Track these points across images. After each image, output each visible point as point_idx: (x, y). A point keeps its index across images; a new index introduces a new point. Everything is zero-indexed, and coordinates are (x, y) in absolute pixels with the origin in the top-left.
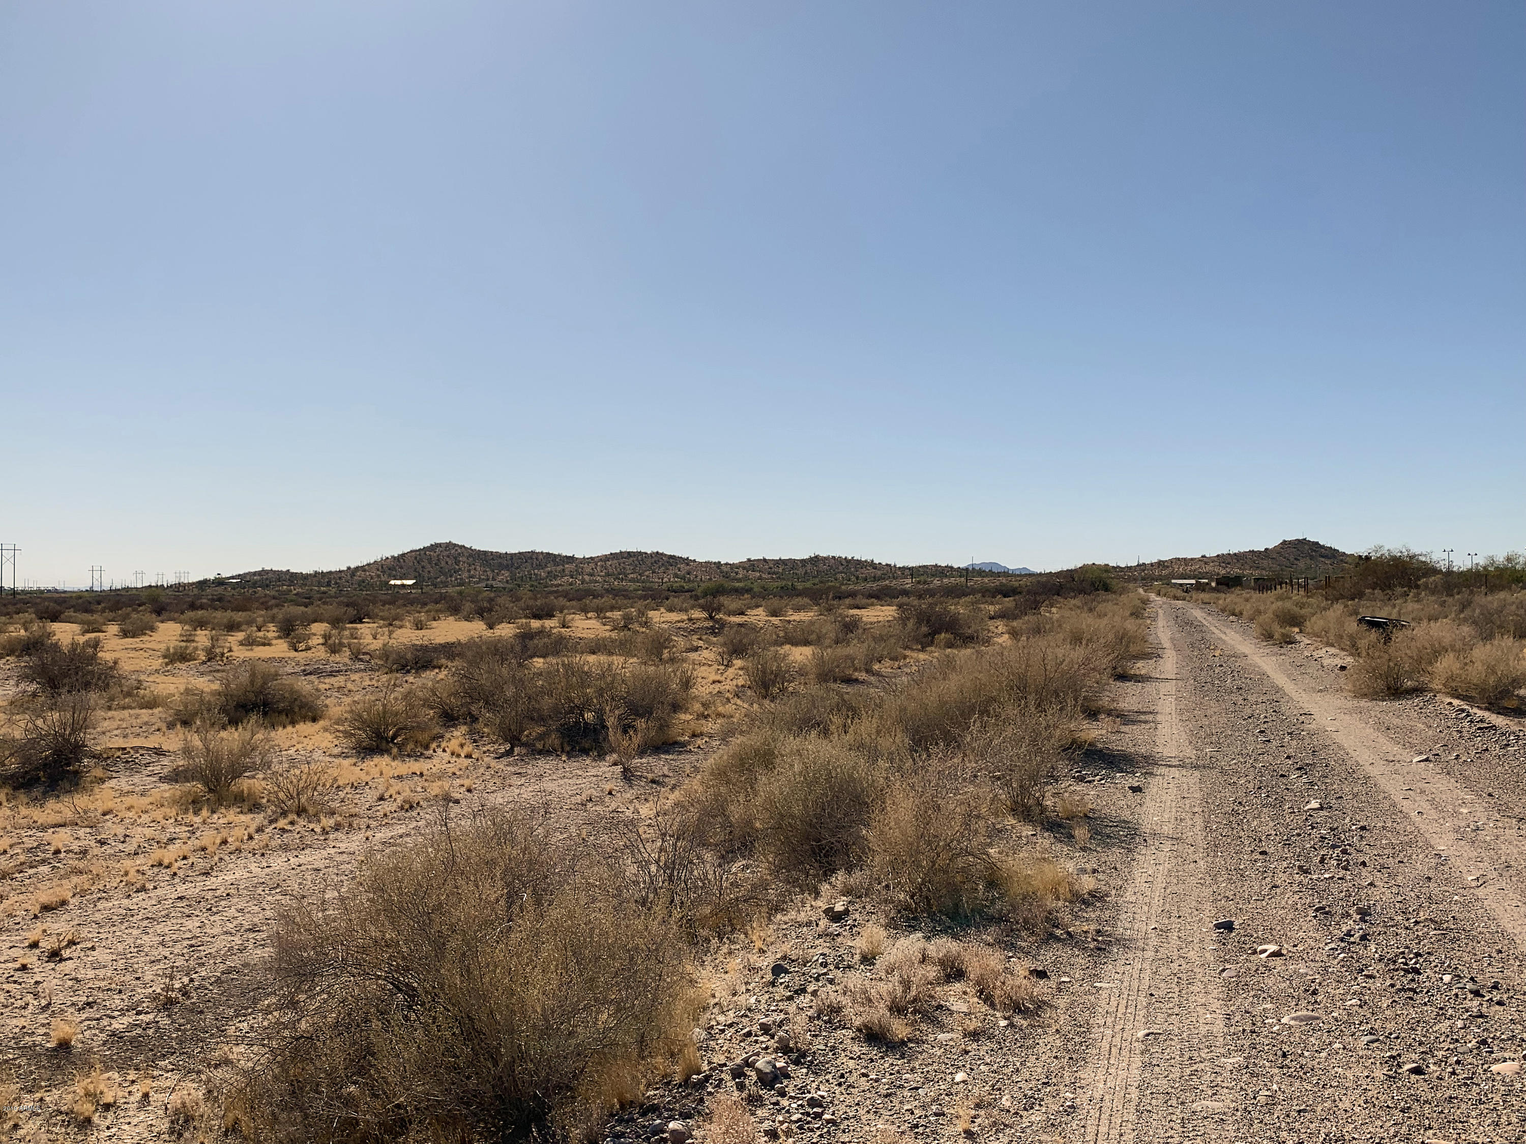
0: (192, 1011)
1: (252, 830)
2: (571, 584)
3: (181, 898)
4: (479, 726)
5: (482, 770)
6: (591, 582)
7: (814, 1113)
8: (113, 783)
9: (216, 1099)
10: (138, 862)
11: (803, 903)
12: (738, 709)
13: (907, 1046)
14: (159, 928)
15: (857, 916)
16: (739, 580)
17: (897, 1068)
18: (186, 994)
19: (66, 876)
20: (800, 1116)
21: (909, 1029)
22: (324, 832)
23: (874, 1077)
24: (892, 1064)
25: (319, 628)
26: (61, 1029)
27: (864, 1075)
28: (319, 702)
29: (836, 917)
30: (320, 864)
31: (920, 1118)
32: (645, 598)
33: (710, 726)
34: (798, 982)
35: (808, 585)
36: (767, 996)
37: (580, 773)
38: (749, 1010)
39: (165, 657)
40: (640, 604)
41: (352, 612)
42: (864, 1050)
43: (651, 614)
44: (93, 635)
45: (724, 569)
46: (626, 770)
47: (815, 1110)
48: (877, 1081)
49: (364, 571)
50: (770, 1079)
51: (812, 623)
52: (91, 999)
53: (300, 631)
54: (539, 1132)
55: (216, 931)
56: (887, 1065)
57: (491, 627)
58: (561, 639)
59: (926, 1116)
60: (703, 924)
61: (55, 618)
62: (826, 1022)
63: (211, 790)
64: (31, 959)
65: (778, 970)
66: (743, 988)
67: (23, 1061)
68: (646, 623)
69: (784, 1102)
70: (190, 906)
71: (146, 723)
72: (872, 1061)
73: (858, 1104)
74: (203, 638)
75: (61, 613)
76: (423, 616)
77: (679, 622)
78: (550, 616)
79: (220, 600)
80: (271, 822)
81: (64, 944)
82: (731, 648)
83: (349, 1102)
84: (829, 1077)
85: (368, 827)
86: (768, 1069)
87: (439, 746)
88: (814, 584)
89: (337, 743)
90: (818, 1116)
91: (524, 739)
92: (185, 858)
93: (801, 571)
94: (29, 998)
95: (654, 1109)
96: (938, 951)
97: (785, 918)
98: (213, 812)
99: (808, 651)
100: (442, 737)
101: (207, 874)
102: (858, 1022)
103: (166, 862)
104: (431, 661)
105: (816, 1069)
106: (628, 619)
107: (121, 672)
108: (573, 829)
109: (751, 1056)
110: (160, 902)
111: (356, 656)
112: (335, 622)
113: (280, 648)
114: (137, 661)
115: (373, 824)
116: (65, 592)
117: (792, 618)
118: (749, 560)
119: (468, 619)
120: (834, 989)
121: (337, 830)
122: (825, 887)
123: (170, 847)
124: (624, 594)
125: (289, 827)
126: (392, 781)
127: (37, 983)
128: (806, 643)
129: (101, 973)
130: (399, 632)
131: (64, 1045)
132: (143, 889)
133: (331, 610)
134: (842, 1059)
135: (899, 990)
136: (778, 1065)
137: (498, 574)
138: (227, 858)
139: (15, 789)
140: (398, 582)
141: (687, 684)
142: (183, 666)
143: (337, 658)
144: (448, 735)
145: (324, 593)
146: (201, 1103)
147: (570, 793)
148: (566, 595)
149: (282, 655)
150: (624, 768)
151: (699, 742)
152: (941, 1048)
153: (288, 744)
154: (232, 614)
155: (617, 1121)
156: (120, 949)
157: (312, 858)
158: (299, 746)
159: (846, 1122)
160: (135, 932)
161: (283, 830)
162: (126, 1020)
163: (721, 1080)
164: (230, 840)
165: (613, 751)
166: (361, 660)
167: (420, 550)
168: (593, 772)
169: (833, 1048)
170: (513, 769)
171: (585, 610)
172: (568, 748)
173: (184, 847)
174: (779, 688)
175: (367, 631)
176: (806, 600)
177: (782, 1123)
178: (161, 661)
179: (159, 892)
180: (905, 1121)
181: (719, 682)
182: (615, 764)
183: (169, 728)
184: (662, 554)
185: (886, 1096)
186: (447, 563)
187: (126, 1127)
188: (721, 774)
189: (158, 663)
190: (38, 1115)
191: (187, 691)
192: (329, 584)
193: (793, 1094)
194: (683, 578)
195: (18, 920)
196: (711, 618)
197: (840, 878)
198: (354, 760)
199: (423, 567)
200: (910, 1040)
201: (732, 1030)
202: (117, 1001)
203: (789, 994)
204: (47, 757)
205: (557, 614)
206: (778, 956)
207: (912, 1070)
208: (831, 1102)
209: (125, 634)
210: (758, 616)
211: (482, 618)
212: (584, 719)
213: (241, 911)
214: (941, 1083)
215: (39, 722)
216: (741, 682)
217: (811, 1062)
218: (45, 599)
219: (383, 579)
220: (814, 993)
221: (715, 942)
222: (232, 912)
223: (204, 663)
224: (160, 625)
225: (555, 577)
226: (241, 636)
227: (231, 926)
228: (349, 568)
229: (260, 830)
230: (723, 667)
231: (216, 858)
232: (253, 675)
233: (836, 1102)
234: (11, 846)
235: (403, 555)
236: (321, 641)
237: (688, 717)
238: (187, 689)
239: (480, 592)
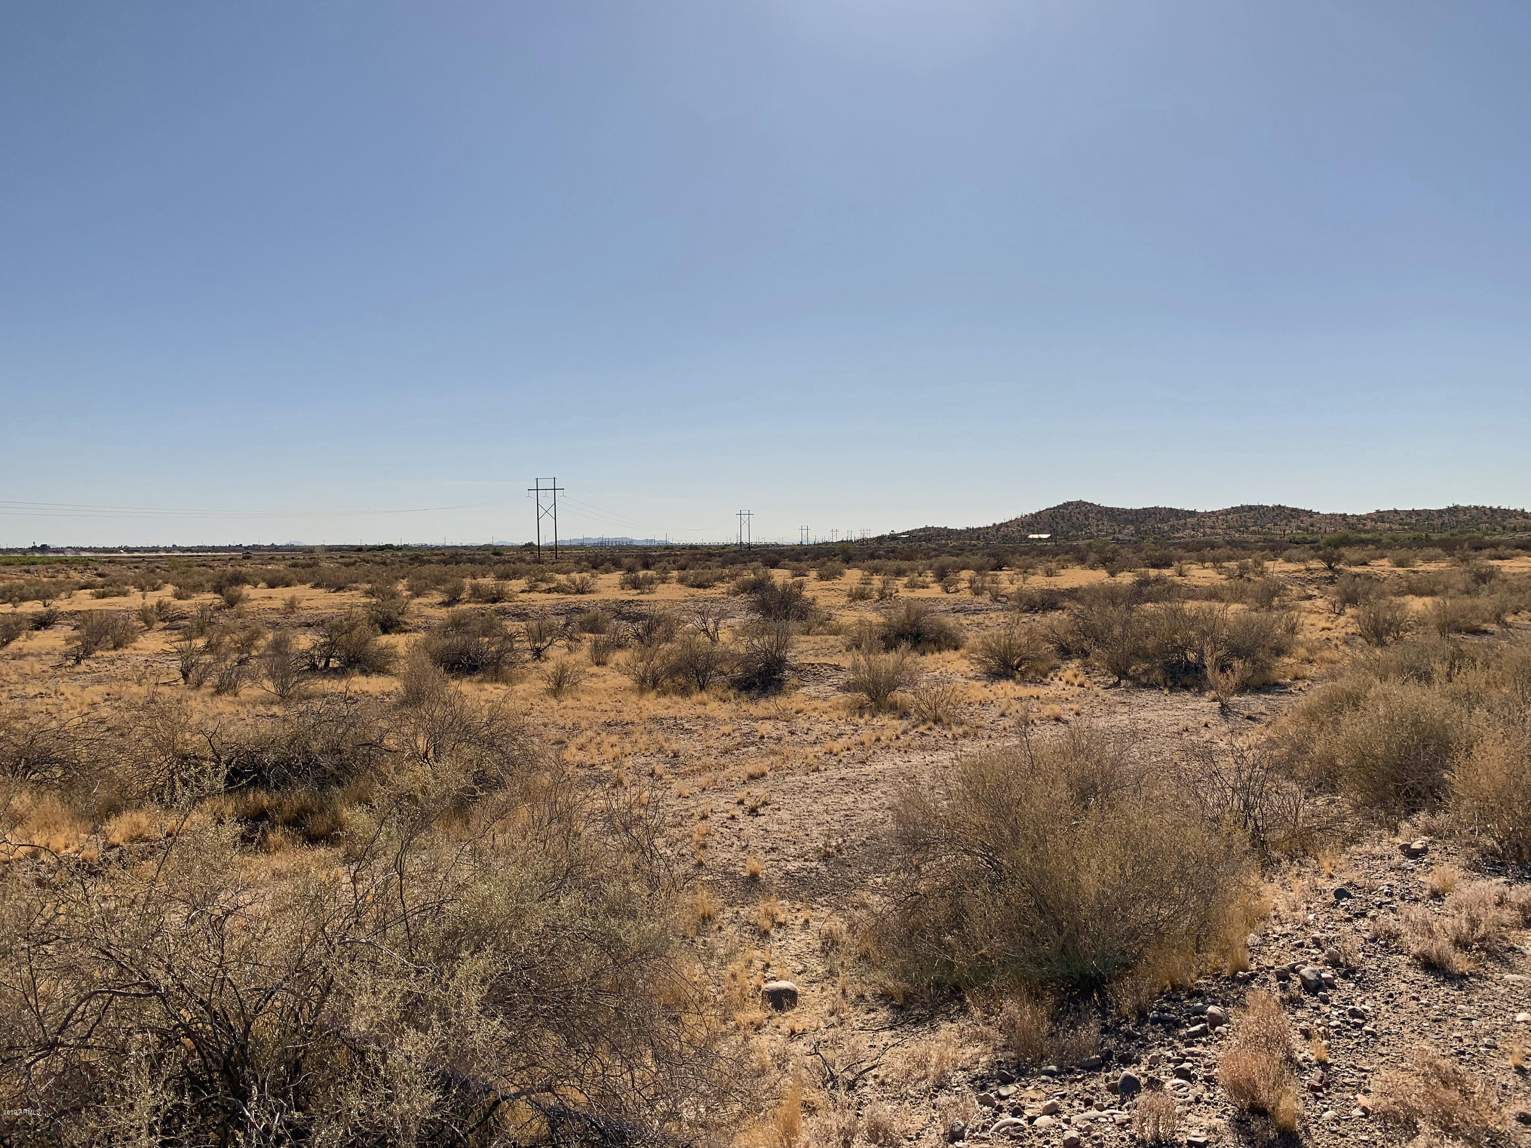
0: (842, 863)
1: (899, 732)
2: (1193, 537)
3: (842, 779)
4: (1091, 659)
5: (1091, 698)
6: (1212, 534)
7: (1354, 1023)
8: (805, 690)
9: (854, 933)
10: (816, 749)
11: (1380, 837)
12: (1344, 656)
13: (1467, 980)
14: (825, 800)
15: (1436, 855)
16: (1367, 532)
17: (1452, 998)
18: (839, 851)
19: (766, 755)
20: (1339, 1023)
21: (1471, 964)
22: (955, 738)
23: (1424, 1001)
24: (1448, 994)
25: (966, 574)
26: (753, 864)
27: (1414, 998)
28: (961, 635)
29: (1414, 854)
30: (946, 763)
31: (1468, 1046)
32: (1262, 549)
33: (1312, 671)
34: (1359, 907)
35: (1445, 535)
36: (1326, 915)
37: (1179, 706)
38: (1306, 925)
39: (849, 596)
40: (1258, 554)
41: (993, 561)
42: (1419, 976)
43: (1267, 564)
44: (799, 578)
45: (1351, 521)
46: (1223, 706)
47: (1355, 1020)
48: (1427, 1005)
49: (1007, 527)
50: (1314, 987)
51: (1441, 573)
52: (774, 846)
53: (951, 576)
54: (1099, 997)
55: (865, 806)
56: (1441, 994)
57: (1113, 574)
58: (1174, 585)
59: (1475, 1046)
60: (1275, 846)
61: (774, 565)
62: (1382, 946)
63: (873, 700)
64: (738, 812)
65: (1340, 894)
66: (1305, 906)
67: (727, 883)
68: (1262, 572)
69: (1326, 1009)
70: (848, 785)
71: (832, 646)
72: (1426, 987)
73: (1403, 1023)
74: (877, 581)
75: (780, 561)
76: (1053, 565)
77: (1296, 571)
78: (1168, 565)
79: (893, 552)
80: (914, 727)
81: (759, 803)
82: (1344, 597)
83: (948, 948)
84: (1377, 994)
85: (990, 737)
86: (1312, 977)
87: (1056, 675)
88: (1452, 535)
89: (972, 667)
90: (1357, 1026)
91: (1130, 672)
92: (848, 749)
93: (1437, 522)
94: (735, 839)
95: (1199, 994)
96: (1517, 897)
97: (1360, 850)
98: (874, 716)
99: (1428, 600)
100: (1059, 668)
101: (863, 763)
102: (1415, 950)
103: (835, 751)
104: (1056, 603)
105: (1363, 984)
106: (1243, 569)
107: (817, 606)
108: (1167, 754)
109: (1298, 964)
110: (827, 781)
111: (995, 598)
112: (979, 569)
113: (935, 591)
114: (829, 599)
115: (994, 735)
116: (783, 546)
117: (1421, 569)
118: (1378, 512)
119: (1092, 567)
120: (1395, 917)
121: (964, 737)
122: (1405, 826)
123: (840, 740)
124: (1244, 546)
125: (927, 732)
126: (1013, 701)
127: (740, 829)
128: (1432, 593)
129: (783, 828)
130: (1032, 578)
131: (754, 876)
132: (817, 770)
133: (976, 560)
134: (1395, 980)
135: (1465, 927)
136: (1324, 975)
137: (1123, 528)
138: (879, 752)
139: (740, 690)
140: (1036, 536)
141: (1292, 630)
142: (862, 603)
143: (980, 599)
144: (1064, 666)
145: (975, 545)
146: (844, 933)
147: (1168, 723)
148: (1186, 547)
149: (937, 596)
150: (1222, 704)
151: (1300, 684)
152: (1506, 987)
153: (934, 666)
154: (900, 562)
155: (1165, 998)
156: (797, 812)
157: (944, 757)
158: (943, 669)
159: (1387, 1037)
160: (808, 801)
161: (923, 734)
162: (797, 864)
163: (1266, 980)
164: (882, 738)
165: (1211, 688)
166: (999, 601)
167: (1054, 508)
168: (1193, 706)
169: (1386, 970)
170: (1117, 698)
171: (1202, 561)
172: (1170, 684)
173: (848, 741)
174: (1394, 637)
175: (1006, 578)
176: (1439, 551)
177: (1319, 1025)
178: (846, 599)
179: (828, 773)
180: (1451, 1047)
181: (1329, 629)
182: (1214, 700)
183: (847, 650)
184: (1284, 507)
185: (1435, 1021)
186: (1078, 519)
187: (792, 941)
188: (1311, 714)
189: (844, 600)
190: (735, 923)
191: (861, 623)
192: (978, 538)
193: (1336, 1004)
194: (1306, 530)
195: (734, 783)
196: (1330, 568)
197: (1422, 818)
198: (985, 683)
199: (1057, 523)
200: (1471, 975)
201: (1286, 940)
202: (792, 850)
203: (1348, 916)
204: (760, 668)
205: (1176, 564)
206: (1345, 882)
207: (1468, 1002)
208: (1375, 1017)
209: (822, 578)
210: (1383, 567)
211: (1105, 566)
212: (1186, 658)
213: (884, 793)
214: (1499, 1019)
215: (755, 642)
216: (1351, 630)
217: (1361, 979)
218: (769, 551)
219: (1023, 533)
220: (1373, 918)
221: (1285, 864)
222: (878, 793)
223: (878, 601)
224: (847, 571)
225: (1178, 531)
226: (905, 580)
227: (876, 803)
228: (994, 525)
229: (905, 732)
230: (1335, 615)
231: (871, 751)
232: (909, 610)
233: (1380, 1017)
234: (734, 731)
235: (1040, 512)
236: (968, 585)
237: (1292, 660)
238: (860, 621)
239: (1107, 544)
